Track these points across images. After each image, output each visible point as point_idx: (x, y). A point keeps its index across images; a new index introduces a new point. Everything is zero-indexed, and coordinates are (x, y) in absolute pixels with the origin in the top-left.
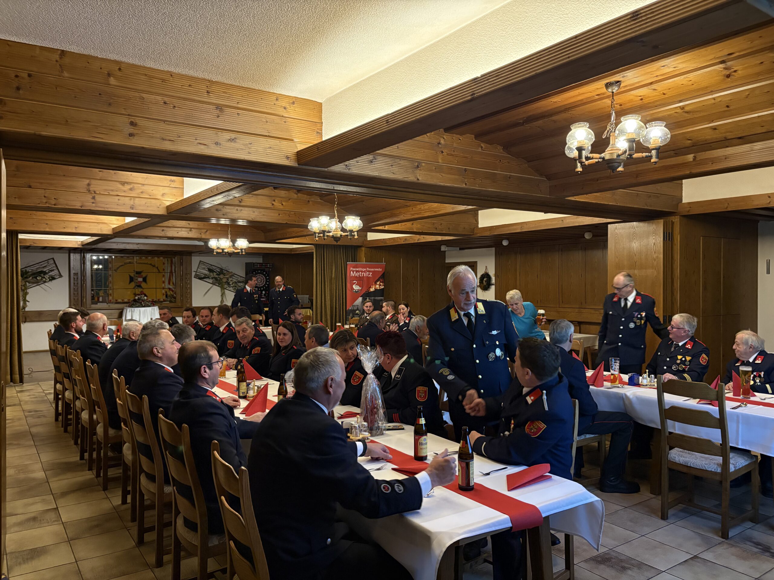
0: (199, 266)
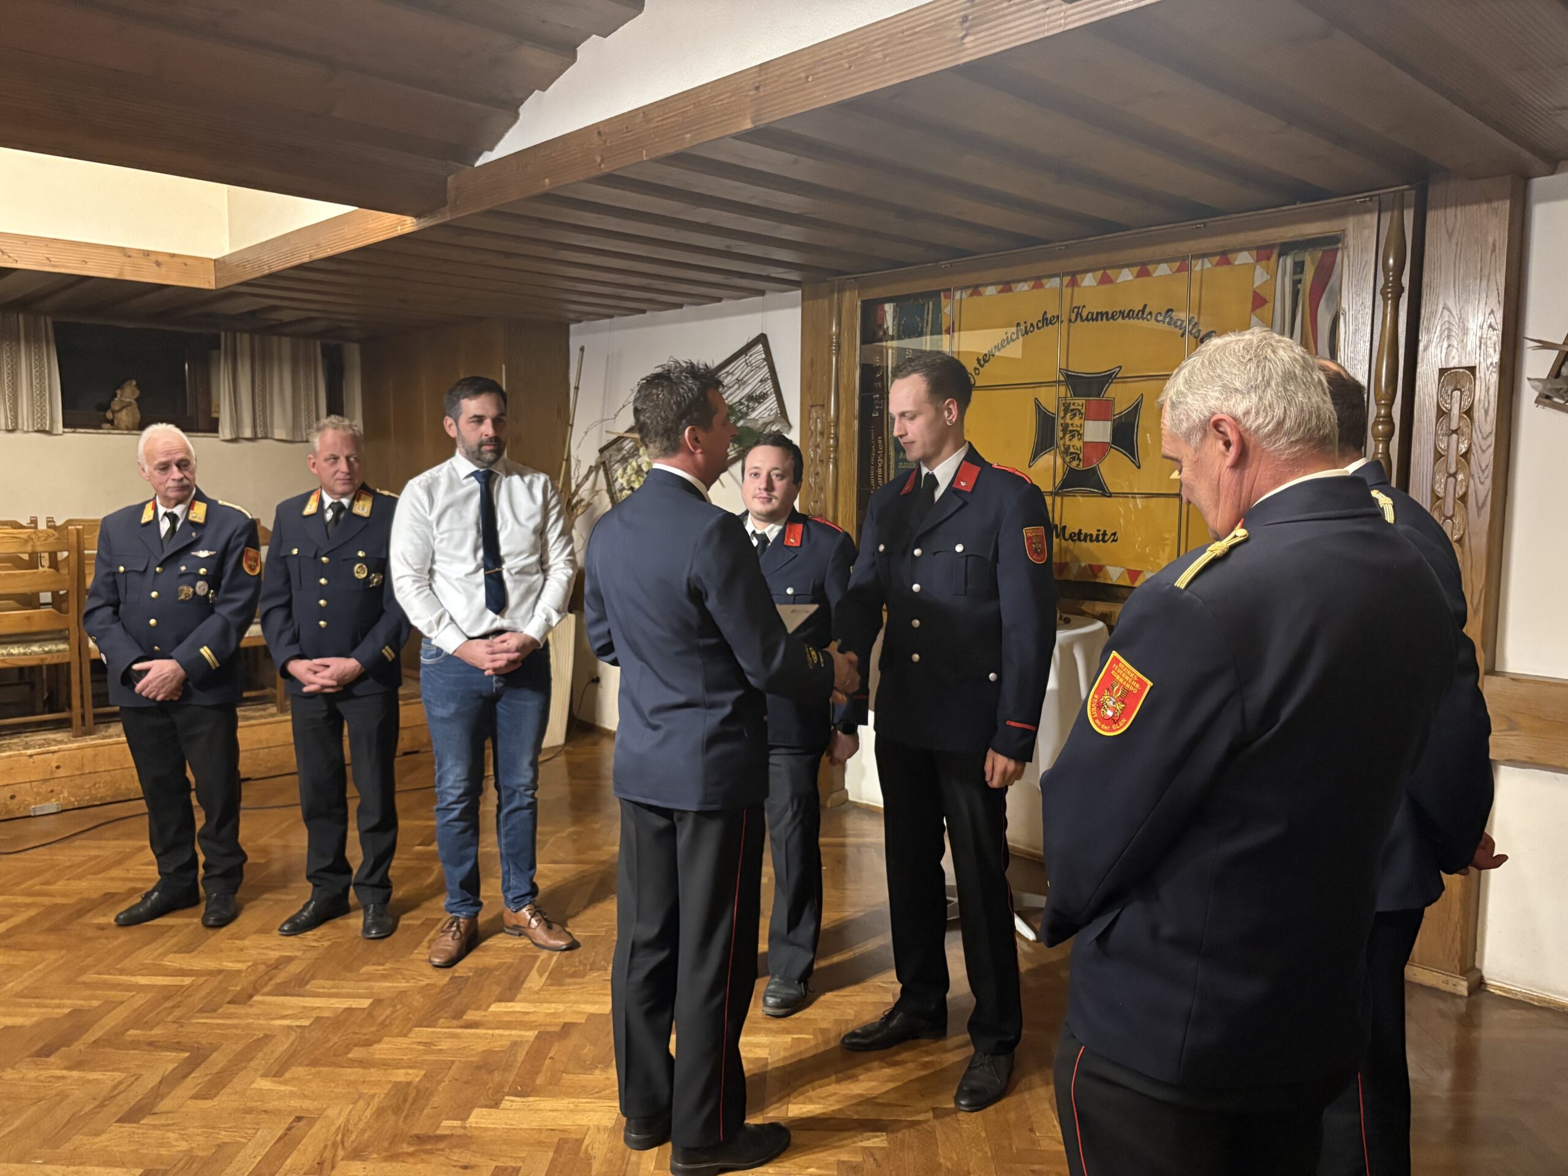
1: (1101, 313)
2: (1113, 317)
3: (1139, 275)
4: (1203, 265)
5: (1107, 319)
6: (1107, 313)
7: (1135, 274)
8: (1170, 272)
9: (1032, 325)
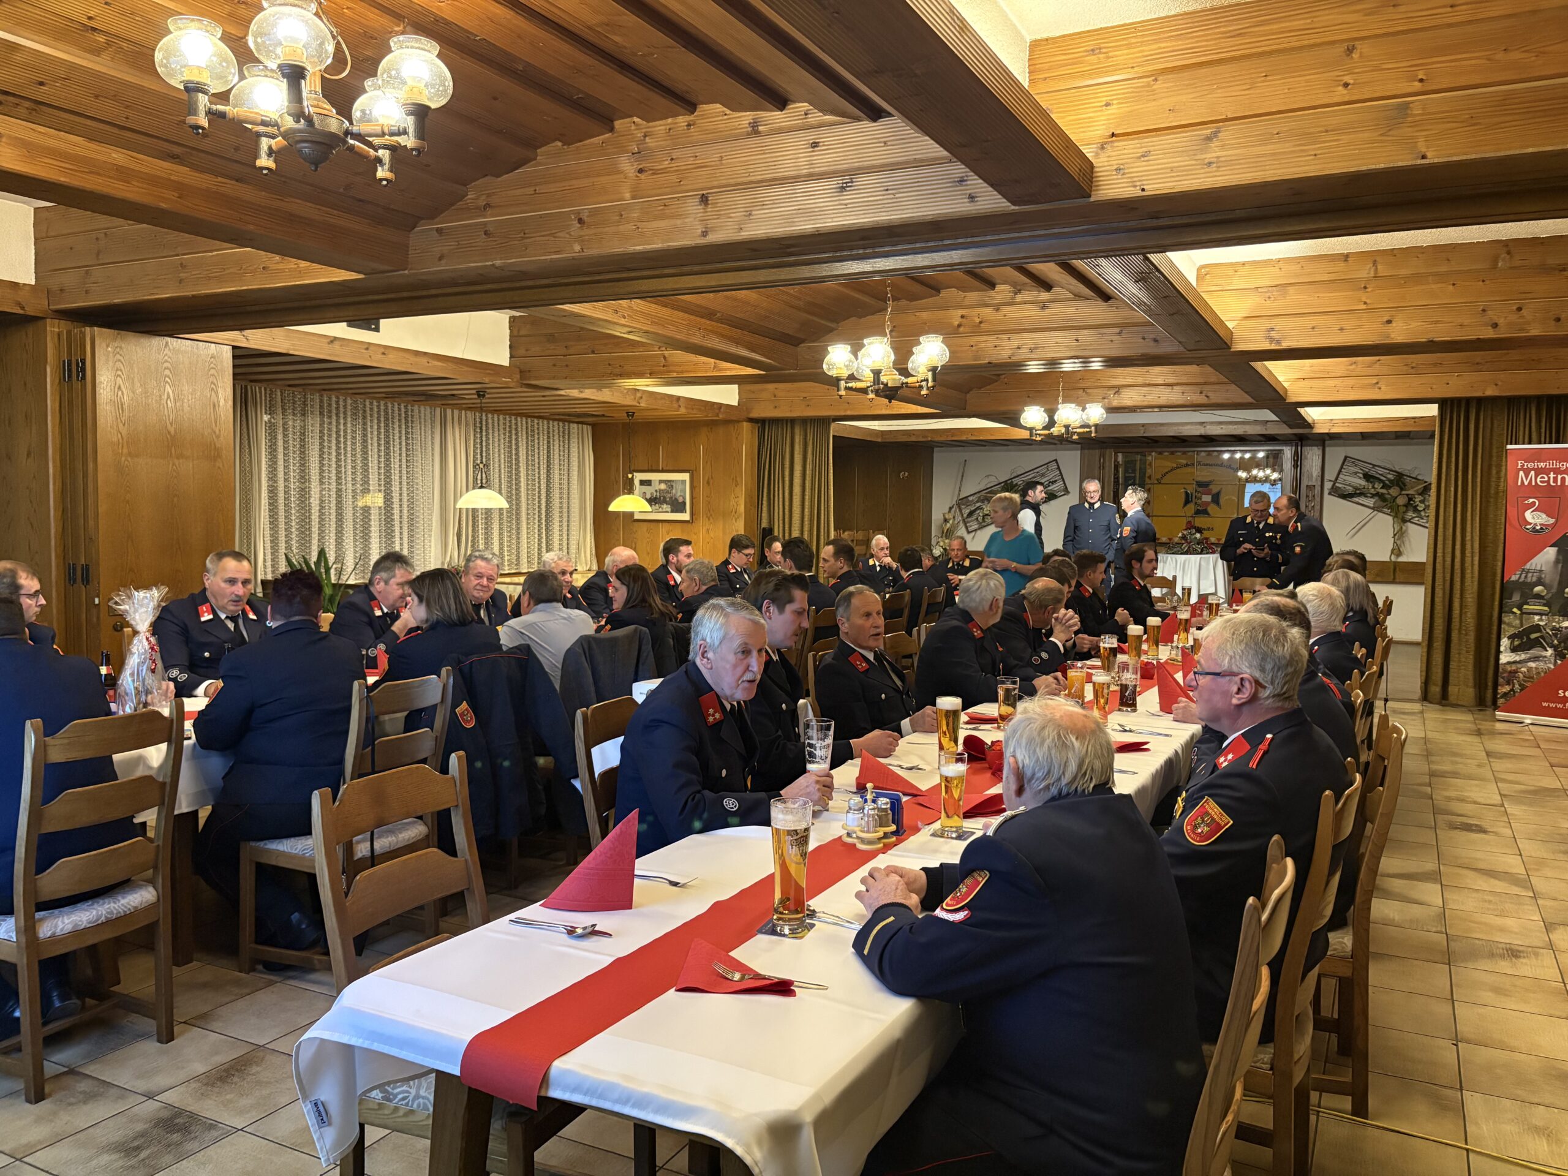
0: (1342, 467)
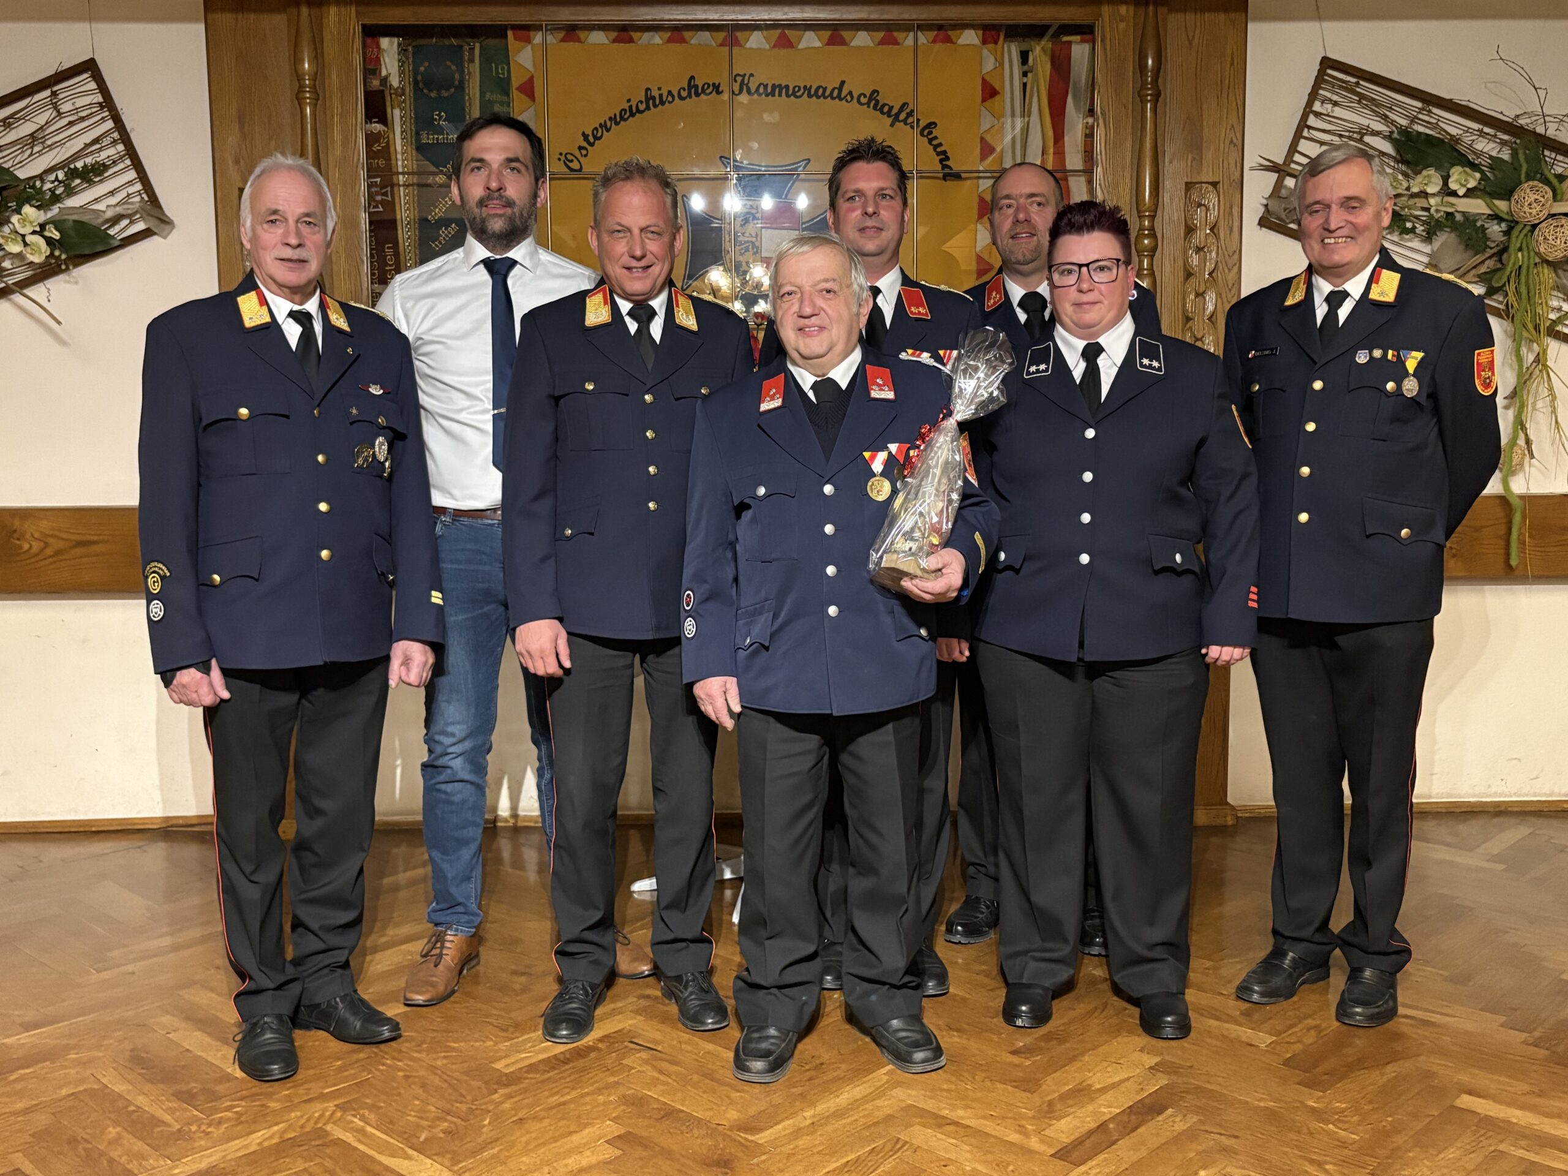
1: (780, 85)
2: (794, 94)
3: (831, 42)
4: (916, 39)
5: (788, 96)
6: (787, 87)
7: (826, 40)
8: (871, 44)
9: (670, 93)
